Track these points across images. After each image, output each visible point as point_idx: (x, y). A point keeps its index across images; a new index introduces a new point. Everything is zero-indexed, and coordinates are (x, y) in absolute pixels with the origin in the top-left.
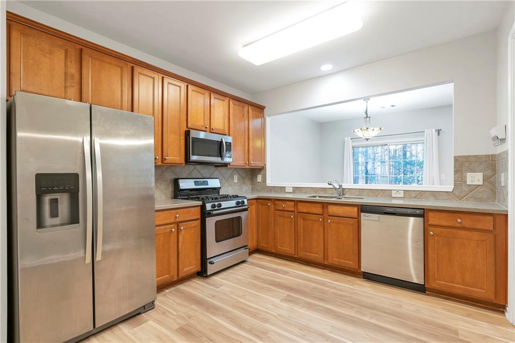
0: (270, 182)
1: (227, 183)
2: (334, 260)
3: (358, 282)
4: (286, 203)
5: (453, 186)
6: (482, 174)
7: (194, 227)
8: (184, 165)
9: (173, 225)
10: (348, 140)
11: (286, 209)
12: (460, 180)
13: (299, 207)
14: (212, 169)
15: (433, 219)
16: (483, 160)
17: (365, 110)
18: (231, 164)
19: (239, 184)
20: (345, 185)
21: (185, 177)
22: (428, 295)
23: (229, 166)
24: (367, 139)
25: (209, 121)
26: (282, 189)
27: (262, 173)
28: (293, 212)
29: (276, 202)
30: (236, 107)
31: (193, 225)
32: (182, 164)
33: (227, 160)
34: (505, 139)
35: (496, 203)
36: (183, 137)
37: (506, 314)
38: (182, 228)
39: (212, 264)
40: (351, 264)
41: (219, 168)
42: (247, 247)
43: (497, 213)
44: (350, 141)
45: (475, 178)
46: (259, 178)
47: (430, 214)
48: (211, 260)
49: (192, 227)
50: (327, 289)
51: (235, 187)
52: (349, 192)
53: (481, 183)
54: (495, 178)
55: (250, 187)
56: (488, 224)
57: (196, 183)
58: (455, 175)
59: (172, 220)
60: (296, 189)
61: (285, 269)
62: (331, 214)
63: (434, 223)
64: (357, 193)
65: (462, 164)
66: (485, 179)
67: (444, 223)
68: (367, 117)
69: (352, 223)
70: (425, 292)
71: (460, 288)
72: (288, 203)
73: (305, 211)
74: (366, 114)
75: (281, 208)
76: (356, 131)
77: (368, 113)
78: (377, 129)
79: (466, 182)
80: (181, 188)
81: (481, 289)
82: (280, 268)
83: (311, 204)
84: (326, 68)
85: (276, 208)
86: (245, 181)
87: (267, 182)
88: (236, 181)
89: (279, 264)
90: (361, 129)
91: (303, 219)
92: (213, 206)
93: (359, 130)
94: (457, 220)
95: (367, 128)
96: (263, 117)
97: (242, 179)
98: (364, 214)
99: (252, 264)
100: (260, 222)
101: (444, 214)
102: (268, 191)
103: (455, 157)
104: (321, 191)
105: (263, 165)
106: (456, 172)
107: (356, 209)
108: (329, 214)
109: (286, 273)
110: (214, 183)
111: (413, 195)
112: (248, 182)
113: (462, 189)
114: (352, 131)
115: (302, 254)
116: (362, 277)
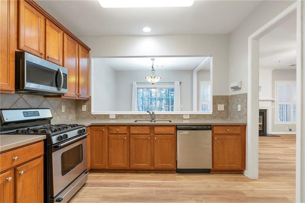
0: (94, 111)
1: (55, 113)
2: (159, 165)
3: (176, 176)
4: (120, 128)
5: (212, 112)
6: (224, 105)
7: (37, 166)
8: (13, 92)
9: (8, 172)
10: (135, 83)
11: (119, 132)
12: (215, 108)
13: (131, 130)
14: (41, 99)
15: (217, 130)
16: (224, 98)
17: (152, 66)
18: (65, 95)
19: (66, 113)
20: (155, 112)
21: (8, 108)
22: (212, 174)
23: (62, 97)
24: (153, 84)
25: (44, 48)
26: (107, 116)
27: (87, 103)
28: (126, 134)
29: (110, 127)
30: (69, 42)
31: (36, 165)
32: (12, 91)
33: (63, 91)
34: (241, 88)
35: (229, 119)
36: (13, 59)
37: (245, 174)
38: (22, 172)
39: (60, 201)
40: (171, 166)
41: (49, 99)
42: (87, 171)
43: (242, 124)
44: (136, 84)
45: (221, 107)
46: (84, 108)
47: (215, 128)
48: (58, 197)
49: (34, 167)
50: (165, 189)
51: (62, 117)
52: (158, 117)
53: (223, 110)
54: (228, 107)
55: (75, 116)
56: (238, 131)
57: (25, 114)
58: (213, 105)
59: (8, 166)
60: (118, 117)
61: (124, 181)
62: (157, 133)
63: (217, 133)
64: (163, 117)
65: (216, 100)
66: (225, 107)
67: (221, 132)
68: (153, 70)
69: (171, 138)
70: (210, 173)
71: (227, 166)
72: (121, 127)
73: (136, 132)
74: (153, 68)
75: (115, 132)
76: (147, 78)
77: (154, 67)
78: (159, 78)
79: (217, 109)
80: (6, 121)
81: (236, 164)
82: (120, 181)
83: (140, 127)
84: (147, 30)
85: (110, 132)
86: (71, 110)
87: (92, 111)
88: (63, 111)
89: (116, 178)
90: (151, 77)
91: (134, 139)
92: (59, 139)
93: (149, 77)
94: (227, 130)
95: (155, 77)
96: (89, 57)
97: (68, 108)
98: (179, 131)
99: (93, 185)
100: (95, 146)
101: (221, 127)
102: (92, 119)
103: (213, 96)
104: (138, 117)
105: (88, 97)
106: (213, 104)
107: (173, 128)
108: (155, 133)
109: (127, 185)
110: (45, 114)
111: (194, 117)
112: (73, 111)
113: (216, 113)
114: (145, 78)
115: (134, 166)
116: (175, 172)
